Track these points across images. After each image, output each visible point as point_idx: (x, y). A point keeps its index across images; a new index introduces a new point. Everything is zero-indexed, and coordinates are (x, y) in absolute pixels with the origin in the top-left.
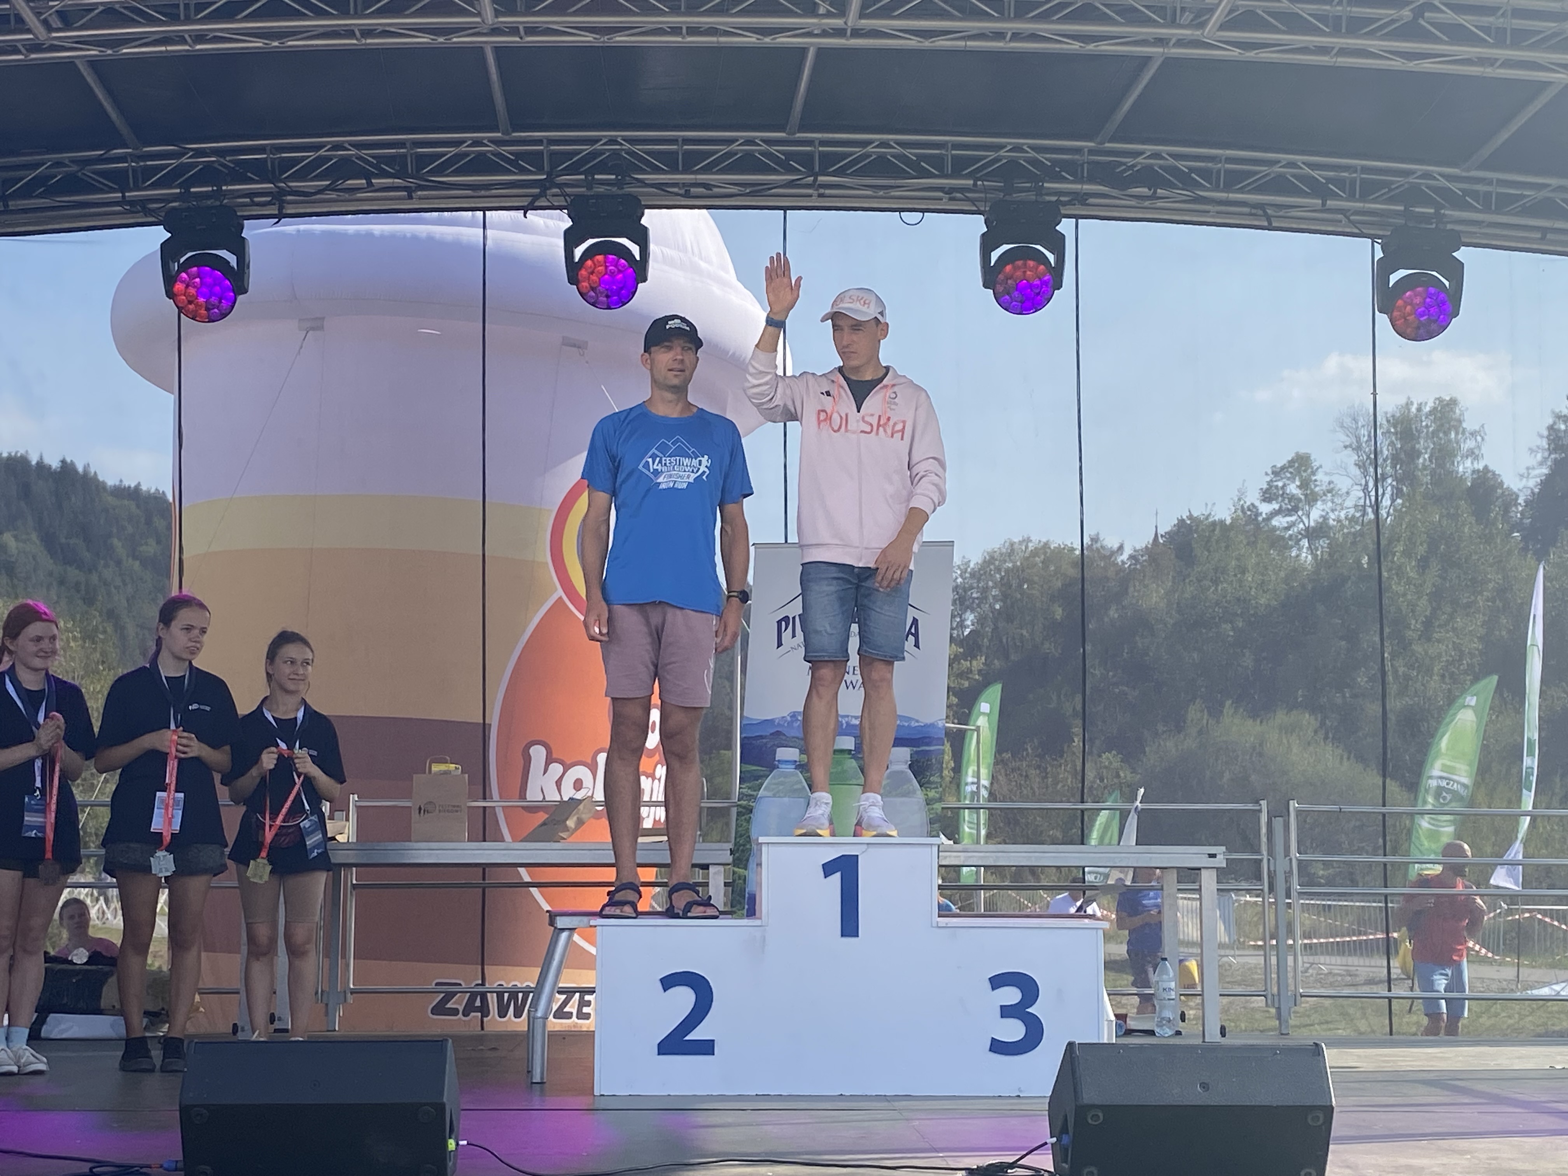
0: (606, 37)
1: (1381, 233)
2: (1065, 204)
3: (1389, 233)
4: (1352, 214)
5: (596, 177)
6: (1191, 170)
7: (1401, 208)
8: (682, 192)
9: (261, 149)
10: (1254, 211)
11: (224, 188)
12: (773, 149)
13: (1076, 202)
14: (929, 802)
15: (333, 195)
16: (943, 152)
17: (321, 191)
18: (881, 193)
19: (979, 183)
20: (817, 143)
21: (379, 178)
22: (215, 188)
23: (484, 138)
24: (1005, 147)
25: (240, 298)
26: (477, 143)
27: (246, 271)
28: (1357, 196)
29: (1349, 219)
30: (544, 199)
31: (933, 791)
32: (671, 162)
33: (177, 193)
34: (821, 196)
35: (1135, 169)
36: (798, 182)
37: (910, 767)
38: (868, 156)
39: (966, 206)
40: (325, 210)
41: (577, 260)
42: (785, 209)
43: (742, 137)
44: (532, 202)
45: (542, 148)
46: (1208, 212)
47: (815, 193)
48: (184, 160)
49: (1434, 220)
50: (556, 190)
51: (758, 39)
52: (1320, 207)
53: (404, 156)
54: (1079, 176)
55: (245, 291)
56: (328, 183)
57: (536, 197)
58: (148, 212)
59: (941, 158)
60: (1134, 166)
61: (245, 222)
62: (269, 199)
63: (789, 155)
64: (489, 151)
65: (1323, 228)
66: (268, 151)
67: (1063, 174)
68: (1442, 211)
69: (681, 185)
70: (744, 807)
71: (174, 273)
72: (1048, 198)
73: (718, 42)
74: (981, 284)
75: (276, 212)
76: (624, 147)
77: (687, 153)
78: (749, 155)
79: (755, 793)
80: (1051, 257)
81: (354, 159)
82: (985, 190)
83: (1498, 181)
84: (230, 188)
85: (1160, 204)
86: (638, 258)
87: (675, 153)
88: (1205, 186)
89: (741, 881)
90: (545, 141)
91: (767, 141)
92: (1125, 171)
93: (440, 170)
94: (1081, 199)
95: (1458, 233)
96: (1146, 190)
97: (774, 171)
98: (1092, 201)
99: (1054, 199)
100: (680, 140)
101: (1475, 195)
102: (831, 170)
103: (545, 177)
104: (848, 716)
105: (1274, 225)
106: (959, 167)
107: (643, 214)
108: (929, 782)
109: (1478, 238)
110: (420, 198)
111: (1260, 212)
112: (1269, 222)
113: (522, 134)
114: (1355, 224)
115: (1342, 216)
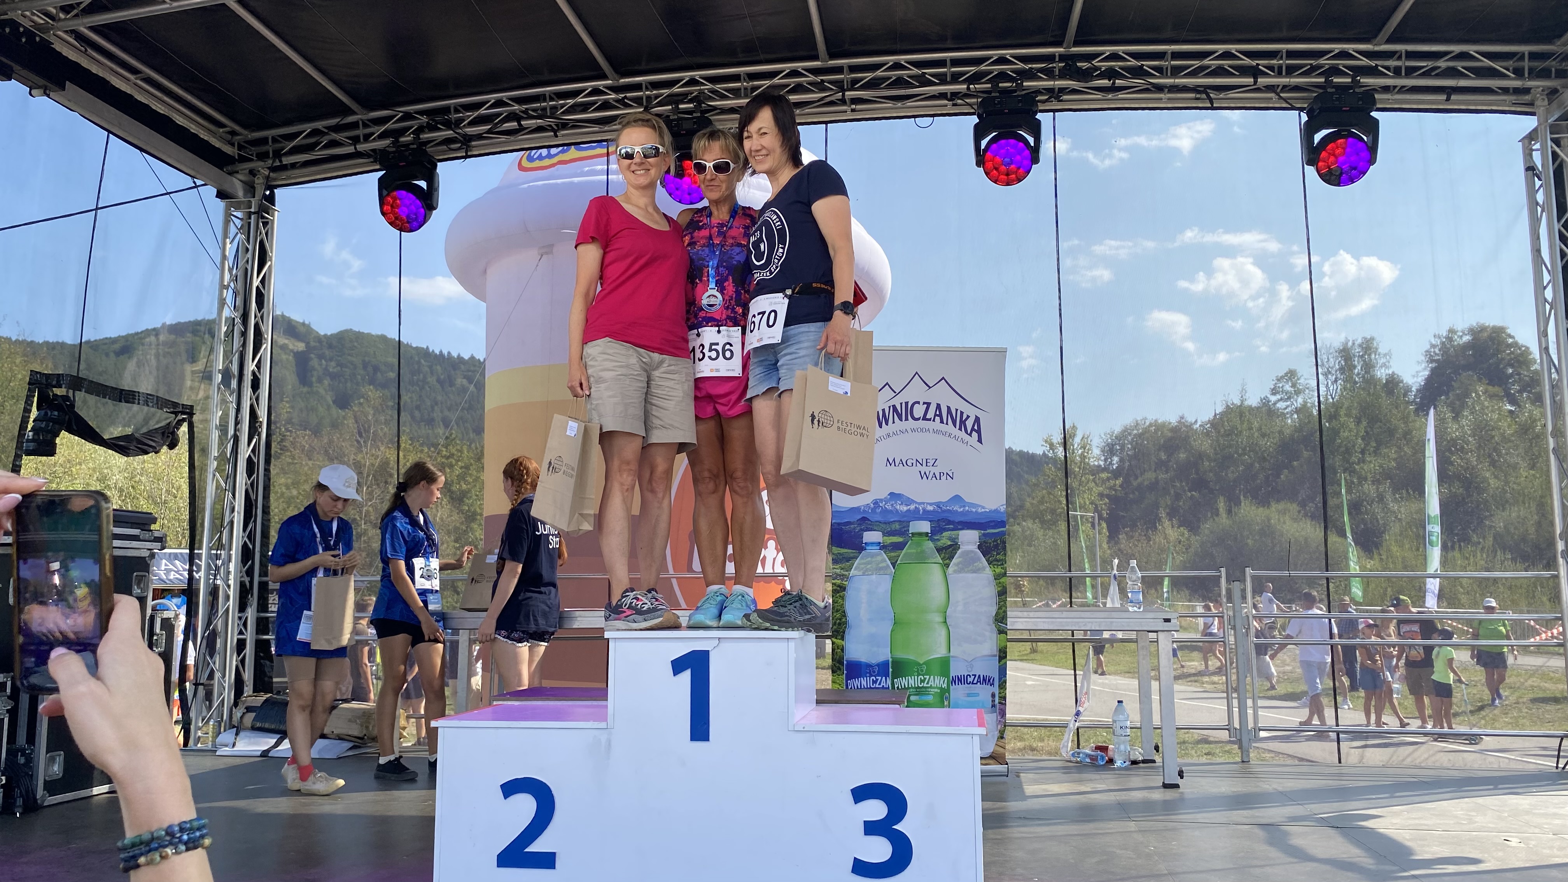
1: (1306, 106)
2: (1041, 100)
3: (1312, 102)
4: (1282, 90)
5: (681, 106)
7: (1323, 80)
9: (448, 108)
10: (1198, 96)
13: (1048, 98)
19: (972, 86)
20: (846, 68)
21: (527, 121)
23: (600, 85)
24: (990, 59)
26: (597, 90)
27: (436, 193)
28: (1284, 73)
29: (1278, 94)
34: (853, 110)
35: (1102, 70)
36: (831, 98)
39: (964, 109)
42: (825, 123)
43: (788, 68)
46: (1161, 98)
47: (849, 109)
49: (1353, 88)
52: (1253, 87)
54: (1052, 75)
56: (490, 127)
59: (945, 74)
60: (1098, 68)
62: (457, 145)
64: (611, 99)
65: (1257, 105)
66: (452, 108)
67: (1039, 74)
75: (463, 154)
76: (707, 87)
78: (800, 86)
80: (1031, 140)
81: (518, 112)
83: (1407, 52)
88: (1155, 75)
90: (644, 84)
91: (808, 70)
94: (1054, 94)
95: (1372, 97)
96: (1106, 81)
97: (812, 91)
98: (1065, 97)
100: (743, 74)
101: (1387, 68)
102: (858, 85)
105: (1216, 105)
106: (955, 77)
109: (1391, 103)
110: (563, 135)
111: (1204, 96)
112: (1212, 103)
113: (627, 80)
114: (1285, 100)
115: (1272, 95)
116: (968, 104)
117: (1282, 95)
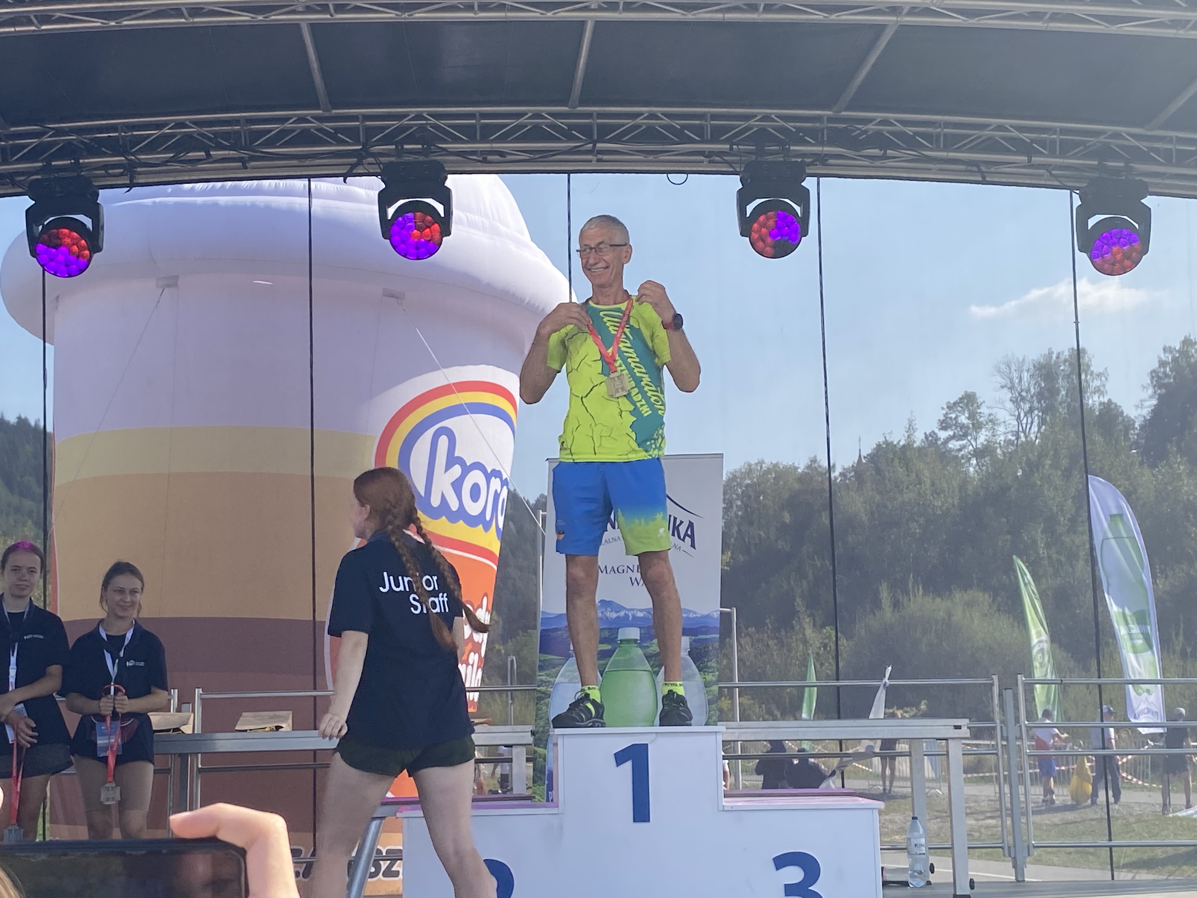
0: (407, 14)
1: (1078, 185)
2: (808, 165)
3: (1085, 185)
4: (1054, 169)
5: (406, 147)
6: (916, 134)
7: (1096, 163)
8: (481, 159)
9: (113, 128)
11: (81, 161)
12: (558, 122)
13: (818, 163)
14: (707, 685)
15: (178, 166)
16: (703, 122)
17: (165, 163)
18: (651, 158)
19: (735, 147)
20: (595, 115)
21: (216, 151)
22: (73, 161)
23: (308, 115)
24: (756, 116)
25: (96, 256)
26: (302, 119)
27: (101, 232)
28: (1058, 153)
29: (1050, 173)
30: (361, 167)
31: (710, 674)
32: (470, 134)
33: (39, 167)
34: (599, 161)
35: (869, 134)
36: (580, 149)
37: (690, 654)
38: (639, 126)
39: (723, 167)
40: (171, 179)
41: (389, 218)
42: (569, 172)
43: (530, 111)
44: (351, 169)
45: (358, 123)
46: (931, 169)
47: (595, 158)
48: (46, 139)
49: (1124, 173)
50: (371, 160)
51: (541, 14)
52: (1027, 164)
53: (237, 132)
54: (820, 139)
55: (99, 249)
56: (172, 155)
57: (354, 166)
58: (14, 184)
59: (701, 127)
60: (865, 132)
61: (100, 191)
62: (122, 170)
63: (571, 127)
64: (312, 127)
65: (1028, 182)
66: (120, 128)
67: (806, 138)
68: (1132, 165)
69: (479, 153)
70: (544, 693)
71: (37, 235)
72: (794, 160)
73: (506, 17)
74: (739, 233)
75: (128, 182)
76: (429, 122)
77: (484, 127)
78: (536, 127)
79: (552, 680)
80: (798, 209)
81: (195, 135)
82: (739, 153)
83: (1177, 137)
84: (86, 161)
85: (889, 163)
86: (442, 215)
87: (473, 126)
88: (928, 147)
89: (541, 760)
90: (360, 117)
91: (552, 115)
92: (860, 135)
93: (270, 143)
94: (822, 159)
95: (1145, 182)
96: (877, 151)
97: (558, 140)
98: (831, 161)
99: (799, 160)
100: (477, 114)
101: (1157, 151)
102: (609, 137)
103: (361, 147)
104: (633, 610)
105: (987, 179)
106: (717, 135)
107: (446, 178)
108: (707, 667)
109: (1161, 188)
110: (254, 168)
111: (975, 169)
112: (984, 178)
113: (341, 111)
114: (1056, 177)
115: (1044, 171)
116: (726, 162)
117: (1053, 172)
